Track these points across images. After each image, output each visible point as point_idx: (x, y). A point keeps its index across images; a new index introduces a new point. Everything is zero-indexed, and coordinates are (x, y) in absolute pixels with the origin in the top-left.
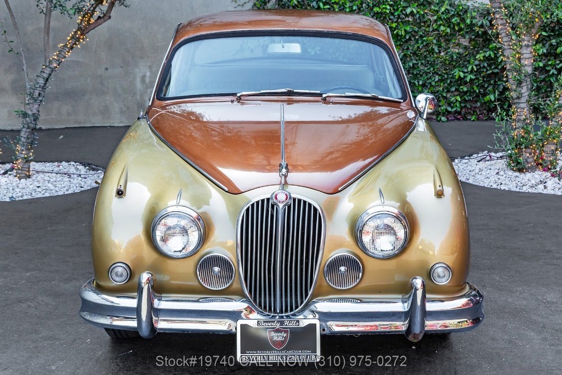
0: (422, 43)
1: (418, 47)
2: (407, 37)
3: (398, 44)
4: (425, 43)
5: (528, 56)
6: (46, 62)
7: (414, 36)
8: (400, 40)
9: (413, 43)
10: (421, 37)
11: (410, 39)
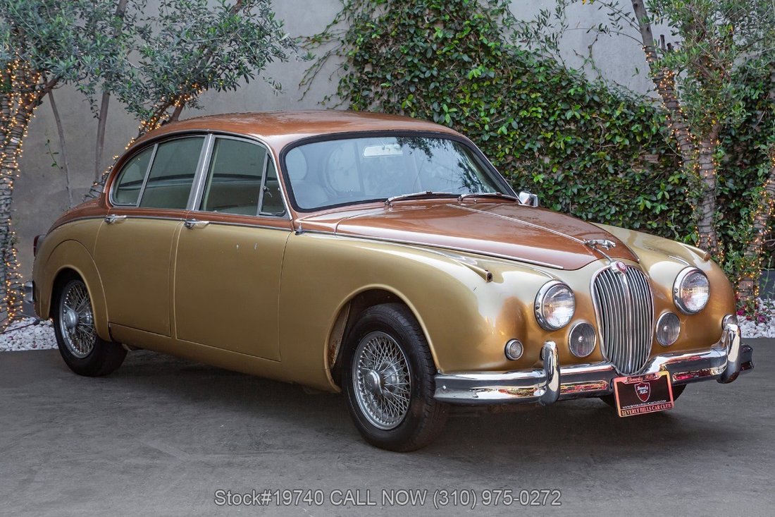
0: (591, 160)
1: (585, 166)
2: (569, 152)
3: (556, 161)
4: (594, 161)
5: (708, 166)
6: (97, 177)
7: (578, 151)
8: (558, 156)
9: (577, 160)
10: (589, 151)
11: (572, 155)
